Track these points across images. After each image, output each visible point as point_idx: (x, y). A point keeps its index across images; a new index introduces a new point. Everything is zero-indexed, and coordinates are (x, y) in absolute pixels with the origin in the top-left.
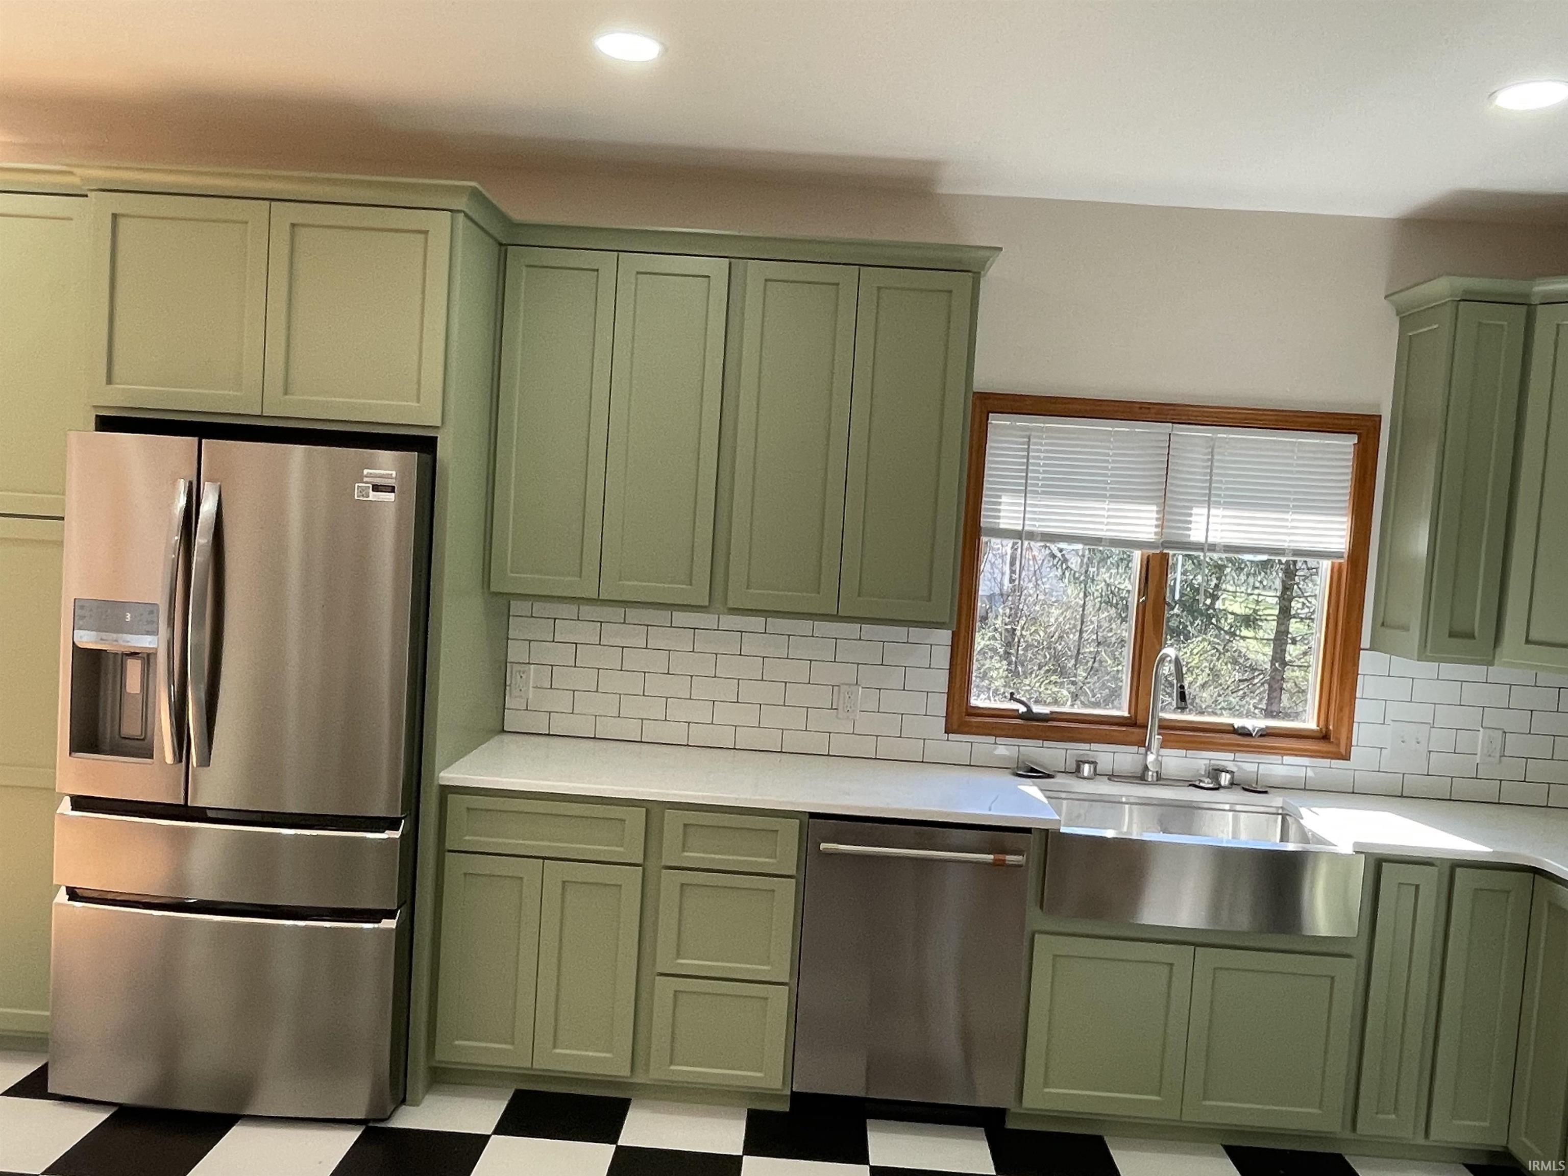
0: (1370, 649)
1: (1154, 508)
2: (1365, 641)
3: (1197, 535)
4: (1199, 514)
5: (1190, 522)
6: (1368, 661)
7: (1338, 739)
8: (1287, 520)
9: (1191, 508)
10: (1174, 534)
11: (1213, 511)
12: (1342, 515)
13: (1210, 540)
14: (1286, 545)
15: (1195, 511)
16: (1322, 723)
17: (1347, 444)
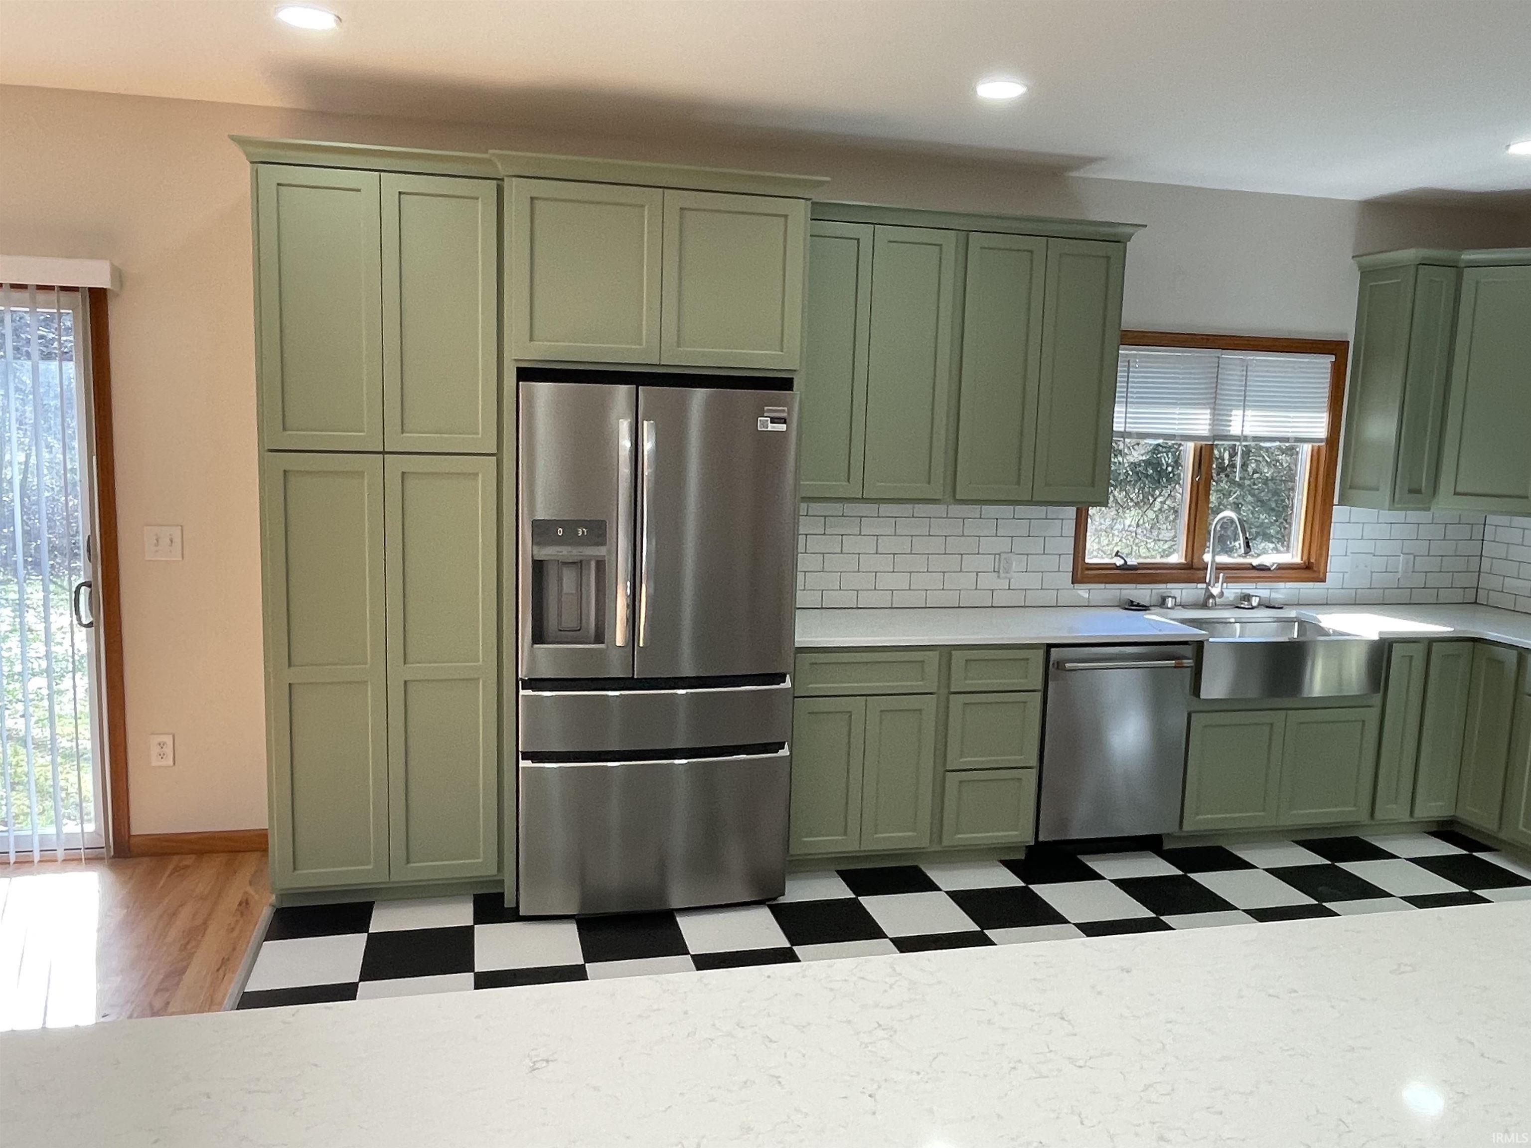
0: (1338, 505)
1: (1208, 411)
2: (1336, 501)
3: (1235, 429)
4: (1236, 415)
5: (1230, 421)
6: (1338, 513)
7: (1319, 568)
8: (1289, 417)
9: (1231, 410)
10: (1221, 430)
11: (1247, 413)
12: (1323, 412)
13: (1245, 433)
14: (1289, 435)
15: (1234, 413)
16: (1305, 558)
17: (1326, 362)
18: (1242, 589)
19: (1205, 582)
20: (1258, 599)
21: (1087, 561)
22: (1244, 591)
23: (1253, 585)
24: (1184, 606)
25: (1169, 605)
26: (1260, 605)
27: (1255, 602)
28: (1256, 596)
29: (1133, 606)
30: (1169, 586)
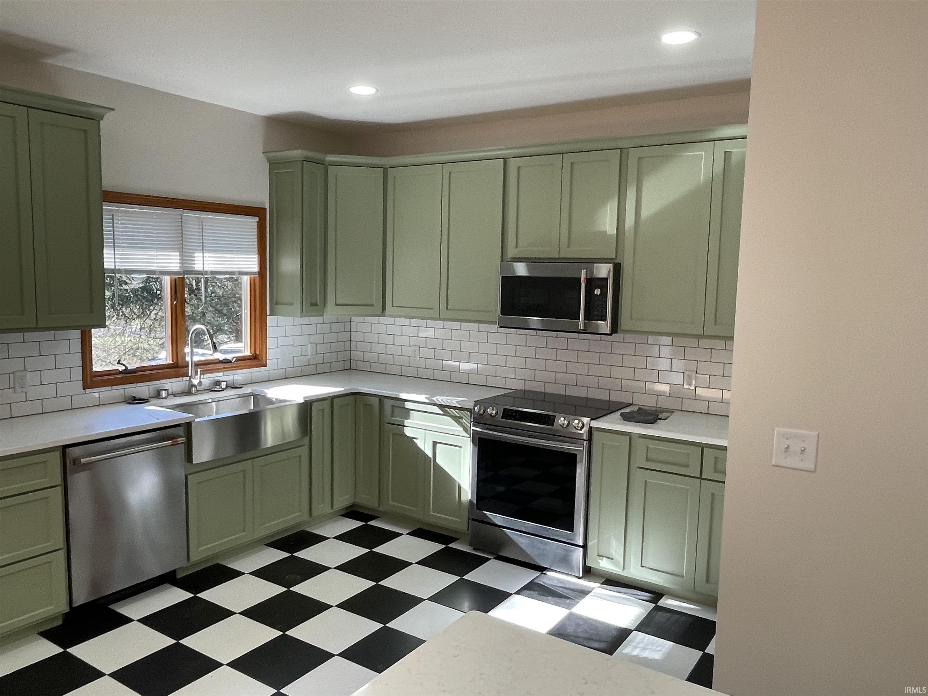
0: (270, 315)
1: (178, 254)
2: (268, 313)
3: (198, 267)
4: (198, 255)
5: (194, 260)
6: (270, 320)
7: (262, 358)
8: (234, 258)
9: (194, 253)
10: (188, 267)
11: (205, 255)
12: (254, 254)
13: (205, 269)
14: (235, 270)
15: (196, 254)
16: (253, 352)
17: (252, 221)
18: (214, 377)
19: (187, 376)
20: (225, 383)
21: (94, 369)
22: (216, 378)
23: (222, 374)
24: (175, 395)
25: (164, 396)
26: (227, 387)
27: (223, 385)
28: (224, 381)
29: (136, 400)
30: (163, 381)
